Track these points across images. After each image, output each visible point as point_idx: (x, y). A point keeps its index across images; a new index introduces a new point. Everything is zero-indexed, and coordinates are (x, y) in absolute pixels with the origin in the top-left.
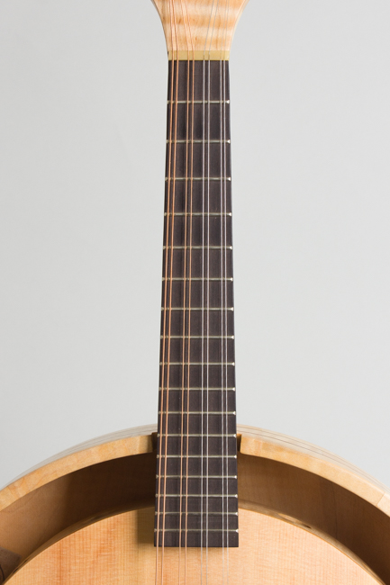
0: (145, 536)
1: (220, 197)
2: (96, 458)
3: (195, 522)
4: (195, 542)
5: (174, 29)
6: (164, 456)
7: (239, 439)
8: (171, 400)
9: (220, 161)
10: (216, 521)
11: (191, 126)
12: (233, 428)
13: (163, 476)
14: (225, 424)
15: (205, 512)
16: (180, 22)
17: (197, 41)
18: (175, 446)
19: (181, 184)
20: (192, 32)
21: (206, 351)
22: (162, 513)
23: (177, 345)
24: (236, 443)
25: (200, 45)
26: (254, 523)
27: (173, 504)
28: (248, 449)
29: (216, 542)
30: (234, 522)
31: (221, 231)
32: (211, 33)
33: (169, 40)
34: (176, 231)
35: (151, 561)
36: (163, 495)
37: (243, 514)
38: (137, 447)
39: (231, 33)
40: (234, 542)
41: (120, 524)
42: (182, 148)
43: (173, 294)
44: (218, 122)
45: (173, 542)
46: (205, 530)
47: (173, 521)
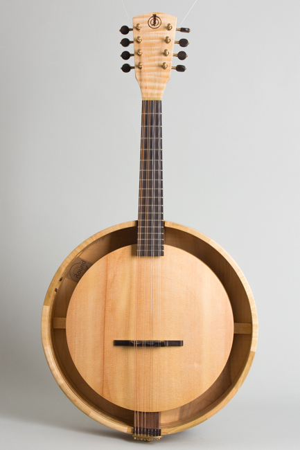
0: (134, 253)
1: (158, 144)
2: (119, 228)
3: (150, 248)
4: (150, 255)
5: (144, 90)
6: (140, 227)
7: (164, 222)
8: (142, 209)
9: (158, 132)
10: (156, 248)
11: (149, 121)
12: (162, 218)
13: (140, 233)
14: (159, 217)
15: (153, 245)
16: (146, 88)
17: (152, 94)
18: (143, 224)
19: (146, 140)
20: (150, 91)
21: (153, 193)
22: (139, 245)
23: (144, 191)
24: (163, 223)
25: (152, 96)
26: (168, 249)
27: (143, 242)
28: (166, 225)
29: (156, 255)
30: (162, 248)
31: (158, 155)
32: (156, 92)
33: (142, 94)
34: (144, 155)
35: (136, 261)
36: (139, 239)
37: (165, 246)
38: (132, 225)
39: (162, 92)
40: (162, 254)
41: (126, 250)
42: (146, 128)
43: (144, 175)
44: (158, 120)
45: (143, 255)
46: (153, 250)
47: (143, 248)
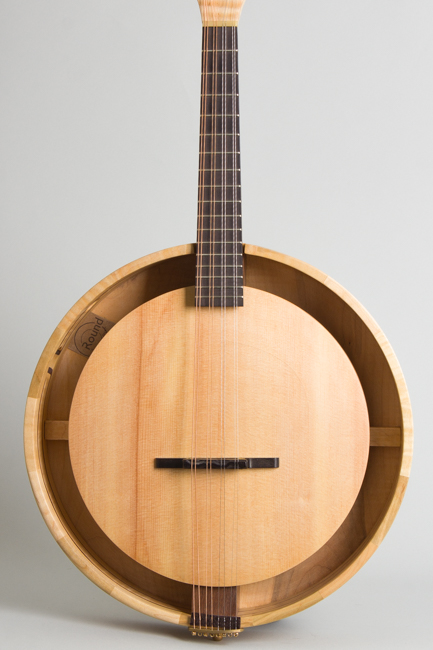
0: (190, 302)
2: (162, 258)
3: (218, 291)
4: (218, 305)
5: (206, 9)
6: (200, 255)
7: (244, 247)
8: (204, 223)
9: (232, 85)
10: (230, 291)
11: (215, 65)
12: (240, 239)
13: (200, 266)
14: (235, 236)
15: (224, 286)
16: (209, 4)
17: (219, 15)
18: (207, 249)
19: (210, 98)
20: (216, 10)
21: (224, 194)
22: (199, 287)
23: (208, 191)
24: (242, 248)
25: (220, 17)
26: (252, 295)
27: (206, 282)
28: (248, 251)
29: (230, 305)
30: (241, 292)
32: (228, 11)
33: (203, 15)
34: (207, 125)
35: (194, 317)
36: (200, 277)
37: (246, 289)
38: (186, 251)
39: (239, 11)
40: (241, 303)
41: (176, 296)
42: (210, 77)
43: (206, 161)
44: (231, 62)
45: (205, 304)
46: (224, 296)
47: (206, 292)
